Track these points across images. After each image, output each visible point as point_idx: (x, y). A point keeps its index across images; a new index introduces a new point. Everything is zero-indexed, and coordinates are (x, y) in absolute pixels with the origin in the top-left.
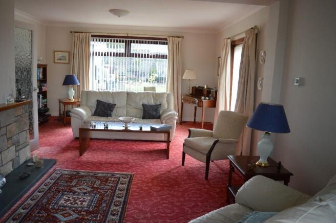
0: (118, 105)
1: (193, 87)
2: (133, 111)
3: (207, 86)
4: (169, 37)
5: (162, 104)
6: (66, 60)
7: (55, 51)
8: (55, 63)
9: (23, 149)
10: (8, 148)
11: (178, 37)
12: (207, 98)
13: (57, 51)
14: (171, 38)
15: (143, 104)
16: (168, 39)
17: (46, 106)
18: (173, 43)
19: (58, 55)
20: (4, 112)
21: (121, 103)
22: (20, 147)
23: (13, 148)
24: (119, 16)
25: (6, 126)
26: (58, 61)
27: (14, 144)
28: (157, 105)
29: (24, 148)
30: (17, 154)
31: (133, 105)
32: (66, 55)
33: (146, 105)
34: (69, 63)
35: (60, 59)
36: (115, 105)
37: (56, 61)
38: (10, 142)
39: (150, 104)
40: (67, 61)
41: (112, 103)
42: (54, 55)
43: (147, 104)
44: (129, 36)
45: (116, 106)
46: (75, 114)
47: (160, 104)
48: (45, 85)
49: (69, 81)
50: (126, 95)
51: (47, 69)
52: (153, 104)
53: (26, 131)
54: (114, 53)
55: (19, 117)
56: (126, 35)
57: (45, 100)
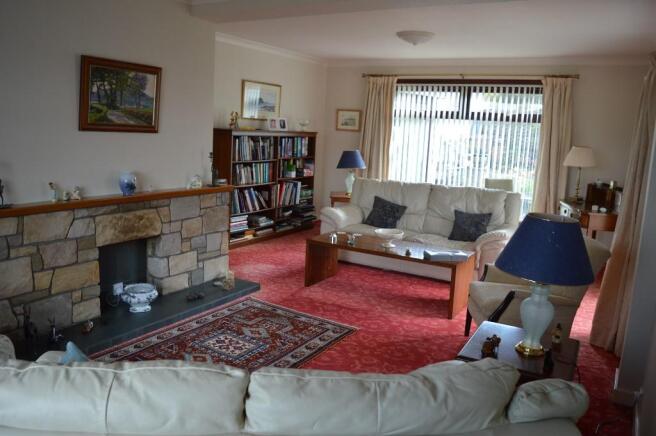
0: (411, 208)
1: (590, 186)
2: (436, 223)
3: (615, 183)
4: (546, 76)
5: (494, 215)
6: (354, 124)
7: (339, 110)
8: (337, 129)
9: (213, 260)
10: (182, 253)
11: (567, 77)
12: (603, 210)
13: (342, 110)
14: (549, 79)
15: (456, 211)
16: (543, 82)
17: (310, 201)
18: (553, 91)
19: (344, 116)
20: (179, 199)
21: (416, 205)
22: (207, 255)
23: (193, 255)
24: (415, 44)
25: (182, 220)
26: (345, 127)
27: (196, 249)
28: (484, 215)
29: (216, 257)
30: (201, 265)
31: (437, 210)
32: (356, 115)
33: (461, 213)
34: (359, 130)
35: (346, 124)
36: (405, 208)
37: (340, 127)
38: (187, 245)
39: (470, 211)
40: (356, 128)
41: (400, 203)
42: (337, 118)
43: (464, 211)
44: (466, 78)
45: (407, 211)
46: (327, 216)
47: (490, 215)
48: (311, 166)
49: (347, 161)
50: (429, 191)
51: (317, 139)
52: (476, 211)
53: (222, 232)
54: (447, 113)
55: (208, 210)
56: (460, 78)
57: (309, 192)
